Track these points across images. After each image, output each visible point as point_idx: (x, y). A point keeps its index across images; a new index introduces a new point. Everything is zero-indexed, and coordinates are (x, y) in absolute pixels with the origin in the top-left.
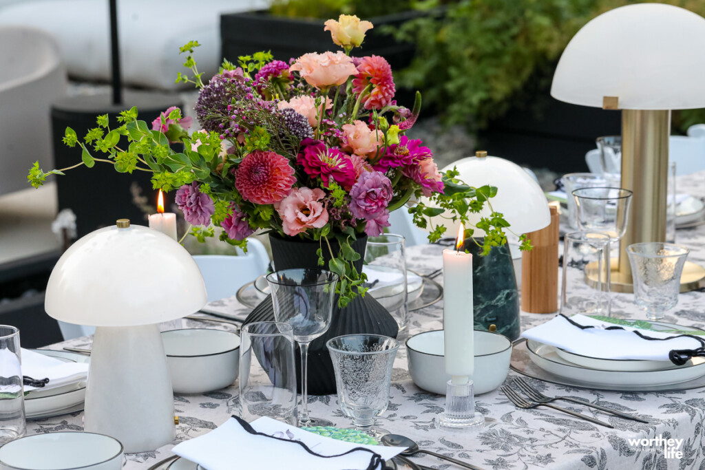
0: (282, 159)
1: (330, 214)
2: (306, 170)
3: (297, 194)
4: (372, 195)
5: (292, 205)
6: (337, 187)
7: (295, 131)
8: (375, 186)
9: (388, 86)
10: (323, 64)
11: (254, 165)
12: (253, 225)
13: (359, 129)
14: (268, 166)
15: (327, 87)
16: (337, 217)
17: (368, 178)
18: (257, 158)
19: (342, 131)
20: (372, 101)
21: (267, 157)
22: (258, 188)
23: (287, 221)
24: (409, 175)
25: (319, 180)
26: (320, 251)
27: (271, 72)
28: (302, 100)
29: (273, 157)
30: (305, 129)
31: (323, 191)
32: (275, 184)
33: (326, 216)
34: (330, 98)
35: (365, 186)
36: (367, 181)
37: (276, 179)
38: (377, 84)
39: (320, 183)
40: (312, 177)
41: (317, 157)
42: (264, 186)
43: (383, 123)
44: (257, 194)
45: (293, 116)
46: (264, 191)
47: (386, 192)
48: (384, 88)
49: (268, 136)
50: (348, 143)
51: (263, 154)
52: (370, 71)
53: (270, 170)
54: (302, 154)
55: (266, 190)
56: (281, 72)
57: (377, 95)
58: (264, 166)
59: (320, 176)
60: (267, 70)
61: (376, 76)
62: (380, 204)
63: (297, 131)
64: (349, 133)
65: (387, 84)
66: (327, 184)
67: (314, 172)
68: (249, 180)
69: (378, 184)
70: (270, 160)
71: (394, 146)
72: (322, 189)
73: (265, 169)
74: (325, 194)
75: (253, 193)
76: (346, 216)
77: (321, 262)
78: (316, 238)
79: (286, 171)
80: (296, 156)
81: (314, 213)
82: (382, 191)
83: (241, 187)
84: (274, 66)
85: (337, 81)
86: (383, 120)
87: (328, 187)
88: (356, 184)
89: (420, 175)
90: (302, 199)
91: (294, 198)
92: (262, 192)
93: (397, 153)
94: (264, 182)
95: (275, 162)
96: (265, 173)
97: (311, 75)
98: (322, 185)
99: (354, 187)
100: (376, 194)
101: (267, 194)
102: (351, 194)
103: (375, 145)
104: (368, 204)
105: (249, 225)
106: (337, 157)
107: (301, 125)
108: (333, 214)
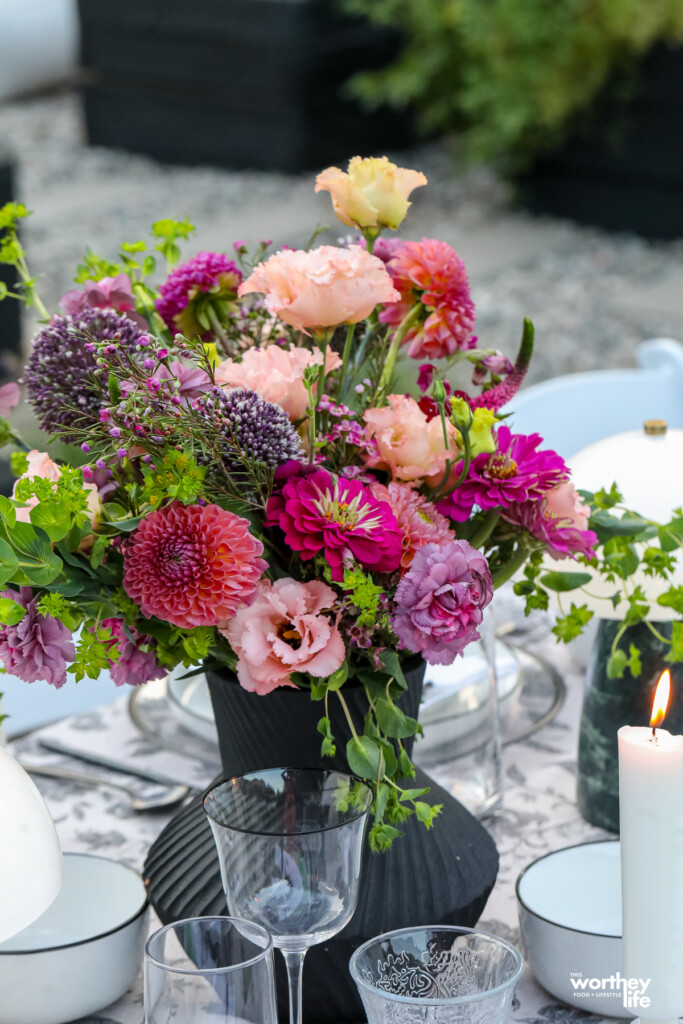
0: (233, 523)
1: (346, 638)
2: (288, 540)
3: (269, 596)
4: (446, 600)
5: (258, 621)
6: (363, 580)
7: (259, 448)
8: (452, 576)
9: (462, 310)
10: (319, 281)
11: (168, 540)
12: (168, 660)
13: (403, 421)
14: (201, 543)
15: (327, 329)
16: (363, 641)
17: (436, 562)
18: (173, 521)
19: (364, 424)
20: (427, 344)
21: (197, 520)
22: (179, 595)
23: (247, 662)
24: (519, 519)
25: (320, 562)
26: (325, 722)
27: (194, 281)
28: (270, 356)
29: (212, 520)
30: (284, 441)
31: (329, 589)
32: (218, 585)
33: (339, 649)
34: (333, 350)
35: (430, 582)
36: (436, 569)
37: (221, 573)
38: (436, 305)
39: (322, 569)
40: (304, 558)
41: (314, 506)
42: (192, 591)
43: (461, 413)
44: (177, 609)
45: (254, 414)
46: (191, 602)
47: (477, 589)
48: (454, 315)
49: (198, 472)
50: (378, 454)
51: (187, 512)
52: (420, 277)
53: (205, 552)
54: (280, 502)
55: (197, 599)
56: (217, 277)
57: (436, 330)
58: (191, 542)
59: (322, 553)
60: (185, 277)
61: (432, 289)
62: (465, 619)
63: (265, 446)
64: (382, 432)
65: (460, 304)
66: (339, 574)
67: (309, 545)
68: (157, 576)
69: (461, 572)
70: (205, 528)
71: (484, 458)
72: (327, 584)
73: (195, 551)
74: (335, 596)
75: (167, 606)
76: (382, 639)
77: (328, 748)
78: (315, 696)
79: (243, 550)
80: (265, 506)
81: (312, 640)
82: (471, 588)
83: (139, 590)
84: (201, 266)
85: (351, 317)
86: (459, 405)
87: (343, 581)
88: (408, 575)
89: (546, 523)
90: (282, 609)
91: (263, 606)
92: (187, 604)
93: (491, 472)
94: (192, 579)
95: (216, 532)
96: (193, 558)
97: (292, 307)
98: (328, 575)
99: (403, 583)
100: (456, 599)
101: (200, 609)
102: (398, 598)
103: (442, 459)
104: (437, 623)
105: (157, 660)
106: (357, 500)
107: (273, 431)
108: (354, 638)
